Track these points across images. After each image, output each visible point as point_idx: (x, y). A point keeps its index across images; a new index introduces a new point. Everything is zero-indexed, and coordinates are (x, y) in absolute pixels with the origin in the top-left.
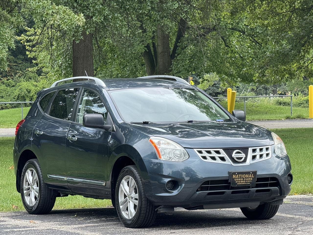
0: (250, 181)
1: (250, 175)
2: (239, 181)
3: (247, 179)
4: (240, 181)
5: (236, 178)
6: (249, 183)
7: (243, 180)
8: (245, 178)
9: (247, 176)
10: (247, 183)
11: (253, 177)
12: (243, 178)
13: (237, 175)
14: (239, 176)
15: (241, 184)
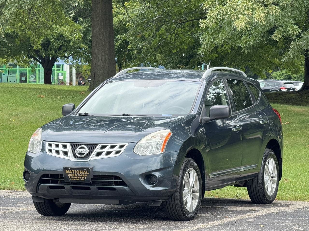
0: (85, 178)
1: (84, 171)
2: (72, 176)
3: (81, 175)
4: (74, 177)
5: (70, 173)
6: (84, 180)
7: (77, 176)
8: (79, 174)
9: (81, 172)
10: (81, 179)
11: (87, 173)
12: (77, 174)
13: (70, 171)
14: (72, 172)
15: (74, 179)
